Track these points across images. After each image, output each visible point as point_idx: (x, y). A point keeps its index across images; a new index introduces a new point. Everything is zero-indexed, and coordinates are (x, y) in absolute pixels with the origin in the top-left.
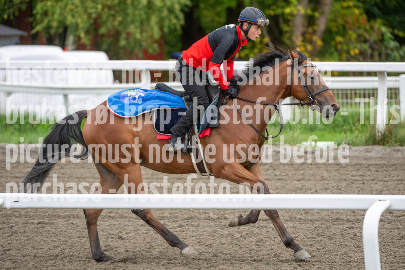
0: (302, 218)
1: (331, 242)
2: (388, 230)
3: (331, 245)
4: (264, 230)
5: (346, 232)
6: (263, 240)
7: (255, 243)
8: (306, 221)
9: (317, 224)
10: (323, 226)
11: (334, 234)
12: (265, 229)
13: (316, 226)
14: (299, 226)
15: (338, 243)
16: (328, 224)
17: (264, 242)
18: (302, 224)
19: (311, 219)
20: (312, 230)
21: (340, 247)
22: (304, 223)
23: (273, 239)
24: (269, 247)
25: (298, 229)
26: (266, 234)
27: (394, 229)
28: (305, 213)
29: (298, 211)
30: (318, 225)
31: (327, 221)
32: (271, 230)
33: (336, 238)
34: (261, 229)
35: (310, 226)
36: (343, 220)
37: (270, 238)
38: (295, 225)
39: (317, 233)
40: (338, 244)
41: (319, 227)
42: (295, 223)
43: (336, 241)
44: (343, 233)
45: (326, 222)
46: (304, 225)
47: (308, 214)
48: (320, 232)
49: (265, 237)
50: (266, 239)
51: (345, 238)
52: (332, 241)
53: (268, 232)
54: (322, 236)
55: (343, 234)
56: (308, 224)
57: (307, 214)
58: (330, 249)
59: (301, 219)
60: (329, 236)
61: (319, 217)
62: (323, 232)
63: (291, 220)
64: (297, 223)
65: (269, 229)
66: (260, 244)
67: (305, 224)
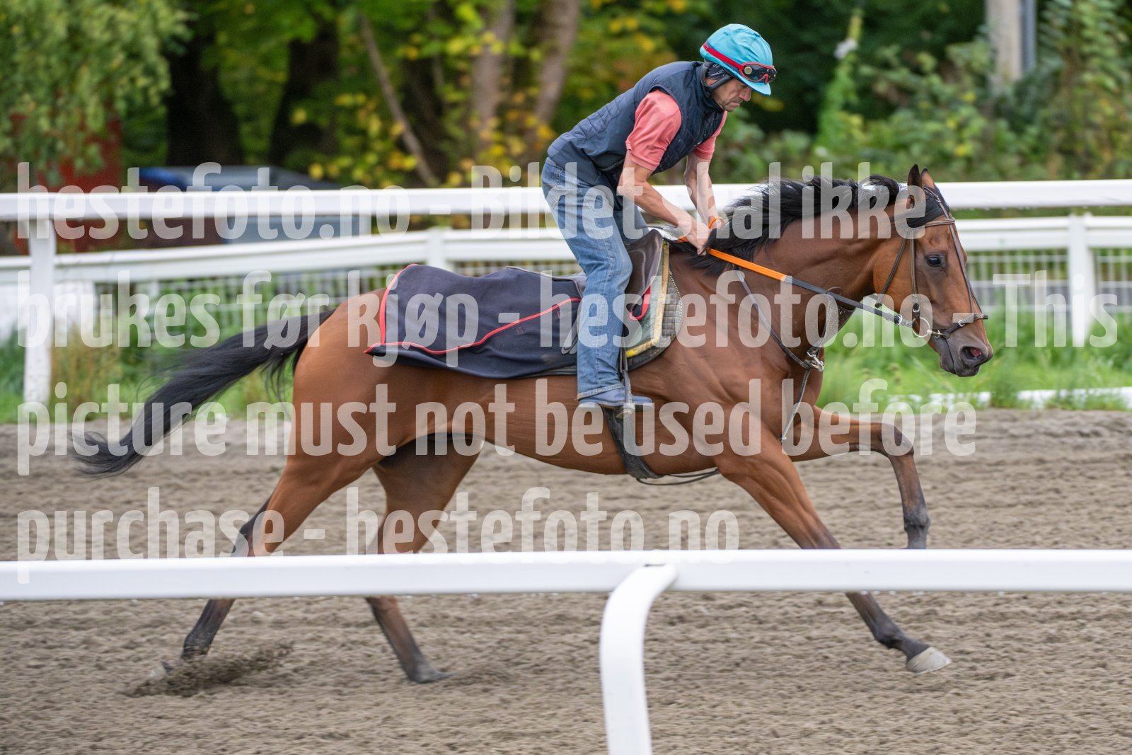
0: (464, 615)
1: (541, 682)
2: (699, 646)
3: (539, 690)
4: (360, 651)
5: (582, 651)
6: (354, 679)
7: (332, 688)
8: (475, 625)
9: (505, 632)
10: (521, 637)
11: (550, 659)
12: (363, 648)
13: (501, 637)
14: (455, 640)
15: (558, 684)
16: (535, 631)
17: (357, 684)
18: (463, 633)
19: (488, 620)
20: (490, 650)
21: (564, 693)
22: (469, 631)
23: (383, 676)
24: (371, 697)
25: (452, 646)
26: (365, 663)
27: (714, 641)
28: (472, 603)
29: (456, 598)
30: (506, 636)
31: (530, 624)
32: (378, 650)
33: (554, 671)
34: (350, 649)
35: (485, 640)
36: (576, 619)
37: (373, 672)
38: (446, 636)
39: (505, 658)
40: (560, 687)
41: (511, 640)
42: (446, 631)
43: (553, 679)
44: (575, 655)
45: (528, 628)
46: (468, 635)
47: (480, 607)
48: (511, 653)
49: (362, 672)
50: (365, 677)
51: (579, 670)
52: (544, 677)
53: (369, 656)
54: (518, 664)
55: (572, 660)
56: (481, 632)
57: (478, 605)
58: (538, 700)
59: (460, 619)
60: (537, 665)
61: (510, 614)
62: (518, 655)
63: (433, 624)
64: (452, 629)
65: (374, 649)
66: (346, 690)
67: (474, 633)
